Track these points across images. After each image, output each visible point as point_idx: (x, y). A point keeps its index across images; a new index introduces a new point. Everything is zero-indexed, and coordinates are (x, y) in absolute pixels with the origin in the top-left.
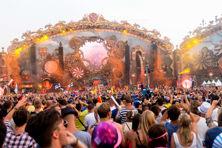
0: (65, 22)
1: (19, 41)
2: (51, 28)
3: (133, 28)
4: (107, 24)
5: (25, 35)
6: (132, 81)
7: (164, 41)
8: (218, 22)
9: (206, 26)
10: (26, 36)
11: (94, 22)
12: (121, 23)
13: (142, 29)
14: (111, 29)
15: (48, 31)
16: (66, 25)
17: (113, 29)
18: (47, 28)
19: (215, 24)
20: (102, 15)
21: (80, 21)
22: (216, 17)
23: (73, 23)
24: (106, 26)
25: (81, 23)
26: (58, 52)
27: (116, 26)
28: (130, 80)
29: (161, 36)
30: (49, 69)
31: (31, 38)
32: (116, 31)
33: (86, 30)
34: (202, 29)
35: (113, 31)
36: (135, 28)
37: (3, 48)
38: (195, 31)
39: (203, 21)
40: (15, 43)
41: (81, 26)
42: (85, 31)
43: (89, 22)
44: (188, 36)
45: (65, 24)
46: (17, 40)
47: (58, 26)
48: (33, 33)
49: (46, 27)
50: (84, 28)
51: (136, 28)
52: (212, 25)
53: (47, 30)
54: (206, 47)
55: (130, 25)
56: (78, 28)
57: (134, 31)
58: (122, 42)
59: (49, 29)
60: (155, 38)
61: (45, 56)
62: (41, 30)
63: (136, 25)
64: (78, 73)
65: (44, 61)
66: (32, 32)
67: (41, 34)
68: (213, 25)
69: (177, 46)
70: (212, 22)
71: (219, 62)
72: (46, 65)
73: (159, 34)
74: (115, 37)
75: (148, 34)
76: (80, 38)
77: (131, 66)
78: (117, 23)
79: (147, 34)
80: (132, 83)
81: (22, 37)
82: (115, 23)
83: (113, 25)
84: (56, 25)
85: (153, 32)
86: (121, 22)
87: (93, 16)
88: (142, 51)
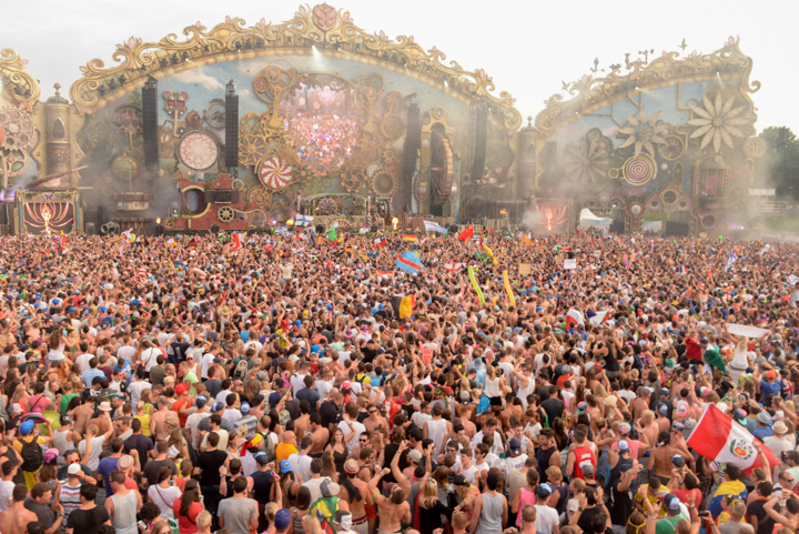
0: (243, 23)
1: (106, 67)
2: (201, 37)
3: (429, 61)
4: (361, 41)
5: (124, 50)
6: (418, 203)
7: (501, 104)
8: (633, 69)
9: (603, 75)
10: (127, 53)
11: (325, 32)
12: (396, 42)
13: (449, 65)
14: (371, 55)
15: (194, 44)
16: (246, 31)
17: (377, 57)
18: (191, 35)
19: (624, 72)
20: (348, 13)
21: (287, 23)
22: (627, 55)
23: (266, 27)
24: (358, 45)
25: (288, 29)
26: (222, 110)
27: (384, 48)
28: (413, 200)
29: (493, 89)
30: (192, 158)
31: (143, 60)
32: (383, 64)
33: (301, 51)
34: (593, 82)
35: (373, 62)
36: (432, 59)
37: (57, 87)
38: (576, 86)
39: (596, 62)
40: (94, 74)
41: (289, 39)
42: (299, 55)
43: (312, 30)
44: (559, 96)
45: (243, 27)
46: (100, 63)
47: (224, 33)
48: (148, 45)
49: (186, 31)
50: (295, 46)
51: (436, 59)
52: (617, 73)
53: (189, 42)
54: (597, 129)
55: (420, 50)
56: (281, 43)
57: (429, 67)
58: (398, 96)
59: (195, 37)
60: (479, 92)
61: (183, 119)
62: (172, 38)
63: (435, 52)
64: (276, 174)
65: (178, 132)
66: (144, 41)
67: (172, 52)
68: (621, 75)
69: (530, 119)
70: (616, 67)
71: (623, 168)
72: (183, 145)
73: (489, 81)
74: (381, 79)
75: (463, 81)
76: (283, 72)
77: (418, 164)
78: (388, 42)
79: (463, 78)
80: (418, 208)
81: (114, 56)
82: (383, 39)
83: (377, 46)
84: (218, 28)
85: (477, 75)
86: (399, 38)
87: (325, 14)
88: (448, 123)
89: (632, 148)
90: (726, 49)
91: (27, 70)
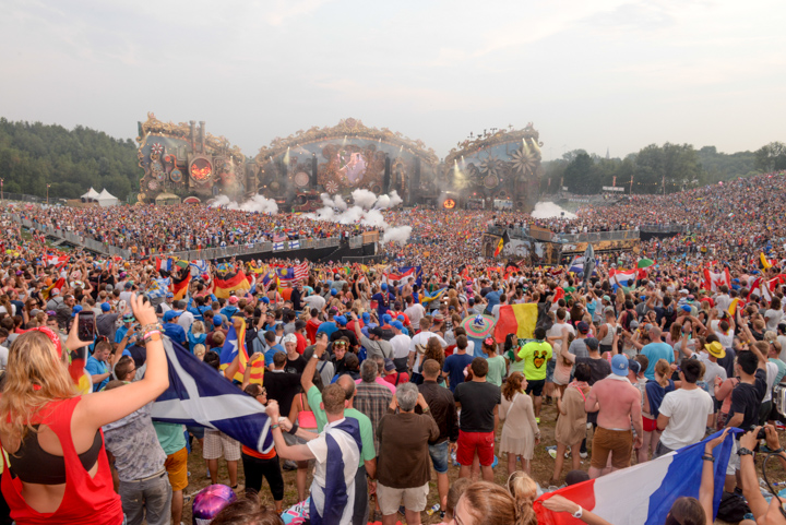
0: (319, 128)
1: (268, 148)
2: (303, 135)
4: (366, 131)
5: (274, 142)
7: (428, 153)
8: (487, 137)
9: (474, 140)
11: (351, 129)
13: (405, 138)
14: (370, 137)
15: (300, 138)
16: (320, 131)
17: (372, 137)
19: (483, 138)
20: (360, 120)
21: (336, 127)
22: (485, 130)
23: (327, 129)
24: (365, 133)
25: (336, 129)
26: (311, 163)
27: (376, 133)
29: (425, 147)
30: (299, 182)
31: (281, 145)
32: (375, 140)
33: (341, 137)
34: (469, 143)
35: (371, 139)
36: (396, 136)
38: (462, 145)
39: (471, 134)
40: (263, 151)
41: (336, 133)
42: (341, 139)
43: (346, 129)
44: (455, 149)
45: (318, 130)
46: (266, 147)
47: (311, 132)
48: (283, 140)
49: (297, 133)
50: (338, 136)
51: (398, 136)
52: (480, 139)
53: (298, 137)
55: (391, 133)
56: (333, 135)
57: (395, 140)
58: (382, 153)
59: (300, 135)
60: (419, 148)
61: (297, 167)
62: (292, 136)
63: (398, 133)
64: (331, 187)
65: (294, 172)
66: (281, 138)
67: (292, 141)
69: (442, 159)
70: (480, 136)
71: (483, 181)
72: (296, 177)
73: (423, 144)
74: (374, 146)
76: (333, 146)
77: (391, 181)
78: (377, 130)
79: (410, 144)
81: (271, 144)
82: (375, 130)
83: (372, 133)
84: (309, 131)
85: (417, 142)
86: (382, 129)
87: (350, 122)
88: (404, 163)
89: (487, 172)
90: (527, 128)
91: (241, 152)
